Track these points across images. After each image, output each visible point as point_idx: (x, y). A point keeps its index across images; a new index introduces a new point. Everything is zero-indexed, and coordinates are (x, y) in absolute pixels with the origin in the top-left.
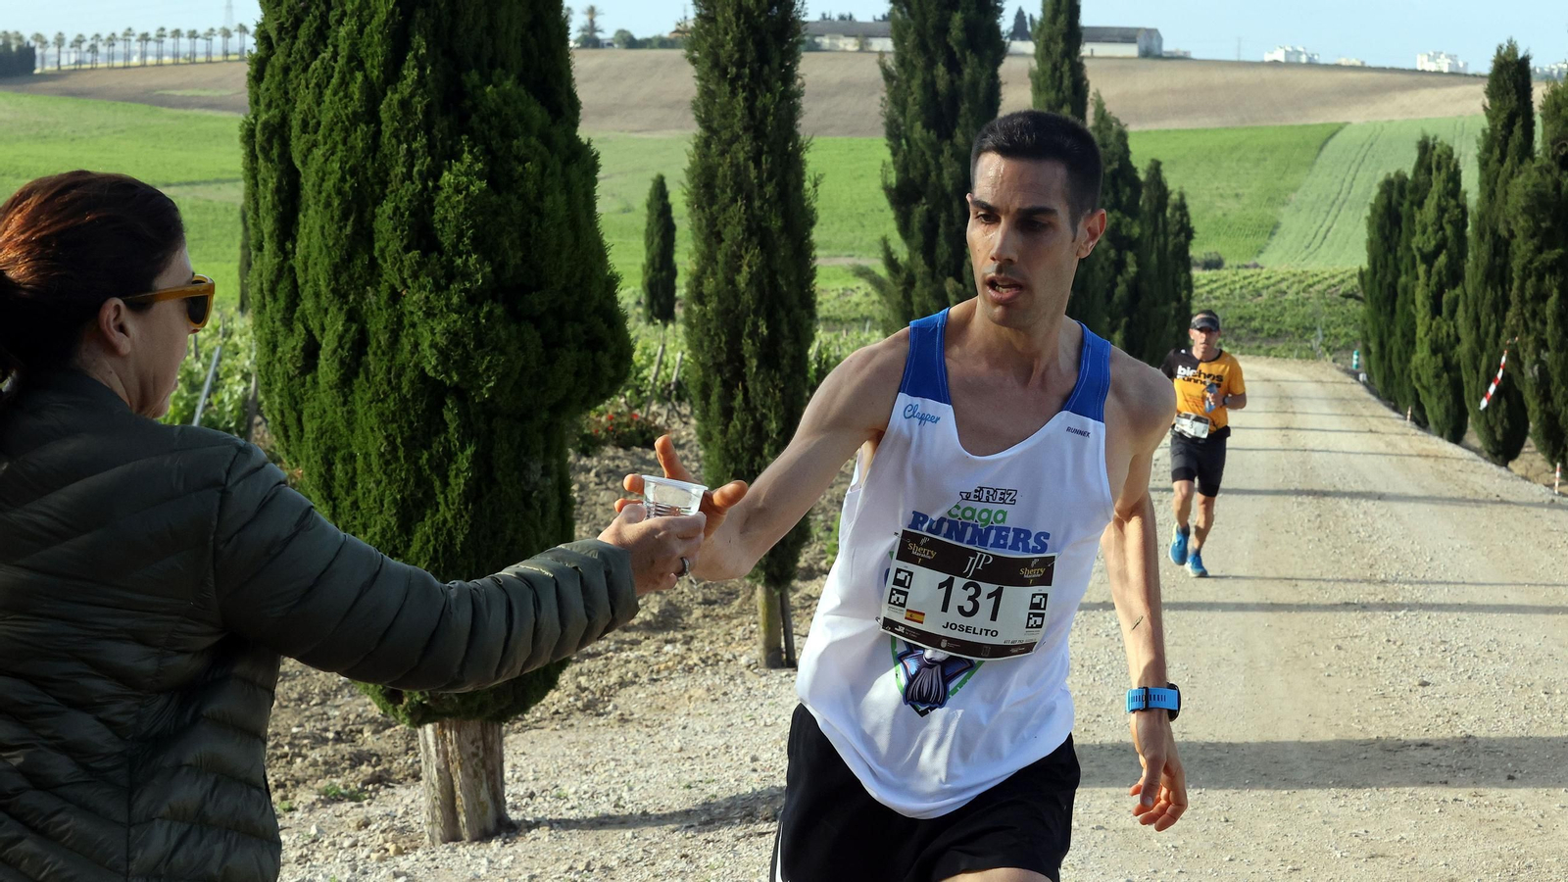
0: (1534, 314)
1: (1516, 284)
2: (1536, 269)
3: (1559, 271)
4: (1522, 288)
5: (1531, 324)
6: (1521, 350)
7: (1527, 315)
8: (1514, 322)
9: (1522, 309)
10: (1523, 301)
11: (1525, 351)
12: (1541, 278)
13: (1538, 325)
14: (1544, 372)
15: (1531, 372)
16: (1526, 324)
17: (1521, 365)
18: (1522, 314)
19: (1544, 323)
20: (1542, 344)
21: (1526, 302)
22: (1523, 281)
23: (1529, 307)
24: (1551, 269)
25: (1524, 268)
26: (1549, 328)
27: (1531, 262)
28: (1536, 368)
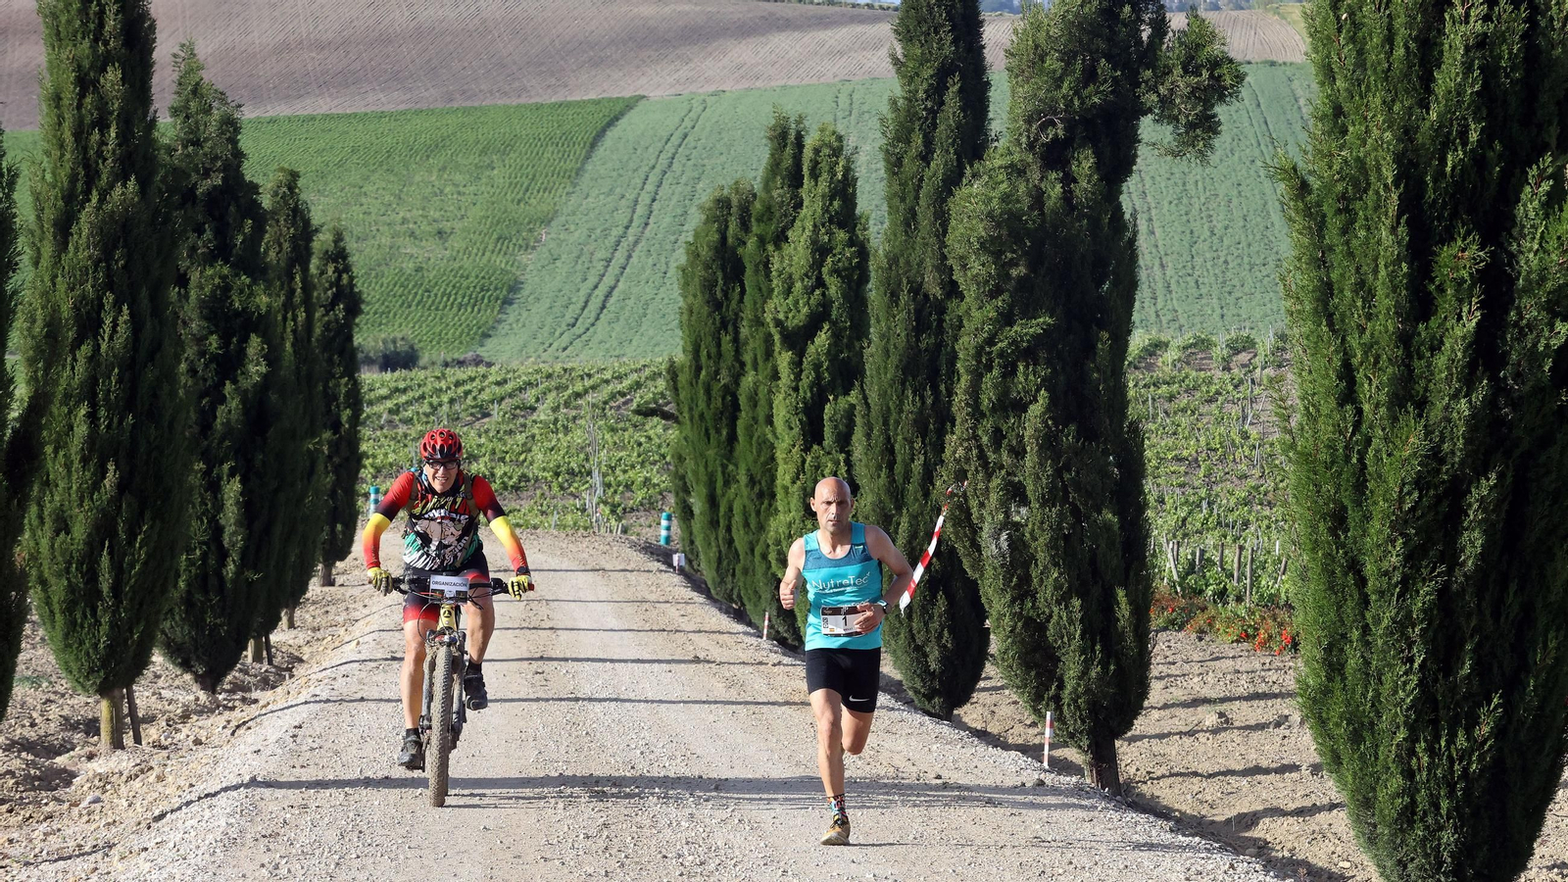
0: (998, 436)
1: (964, 381)
2: (1002, 354)
3: (1043, 355)
4: (975, 391)
5: (992, 457)
6: (974, 503)
7: (985, 439)
8: (960, 452)
9: (974, 428)
10: (977, 414)
11: (982, 505)
12: (1009, 371)
13: (1006, 458)
14: (1018, 545)
15: (994, 546)
16: (982, 456)
17: (975, 531)
18: (976, 437)
19: (1019, 453)
20: (1016, 493)
21: (983, 415)
22: (977, 377)
23: (988, 424)
24: (1028, 353)
25: (979, 351)
26: (1030, 460)
27: (991, 341)
28: (1004, 536)
